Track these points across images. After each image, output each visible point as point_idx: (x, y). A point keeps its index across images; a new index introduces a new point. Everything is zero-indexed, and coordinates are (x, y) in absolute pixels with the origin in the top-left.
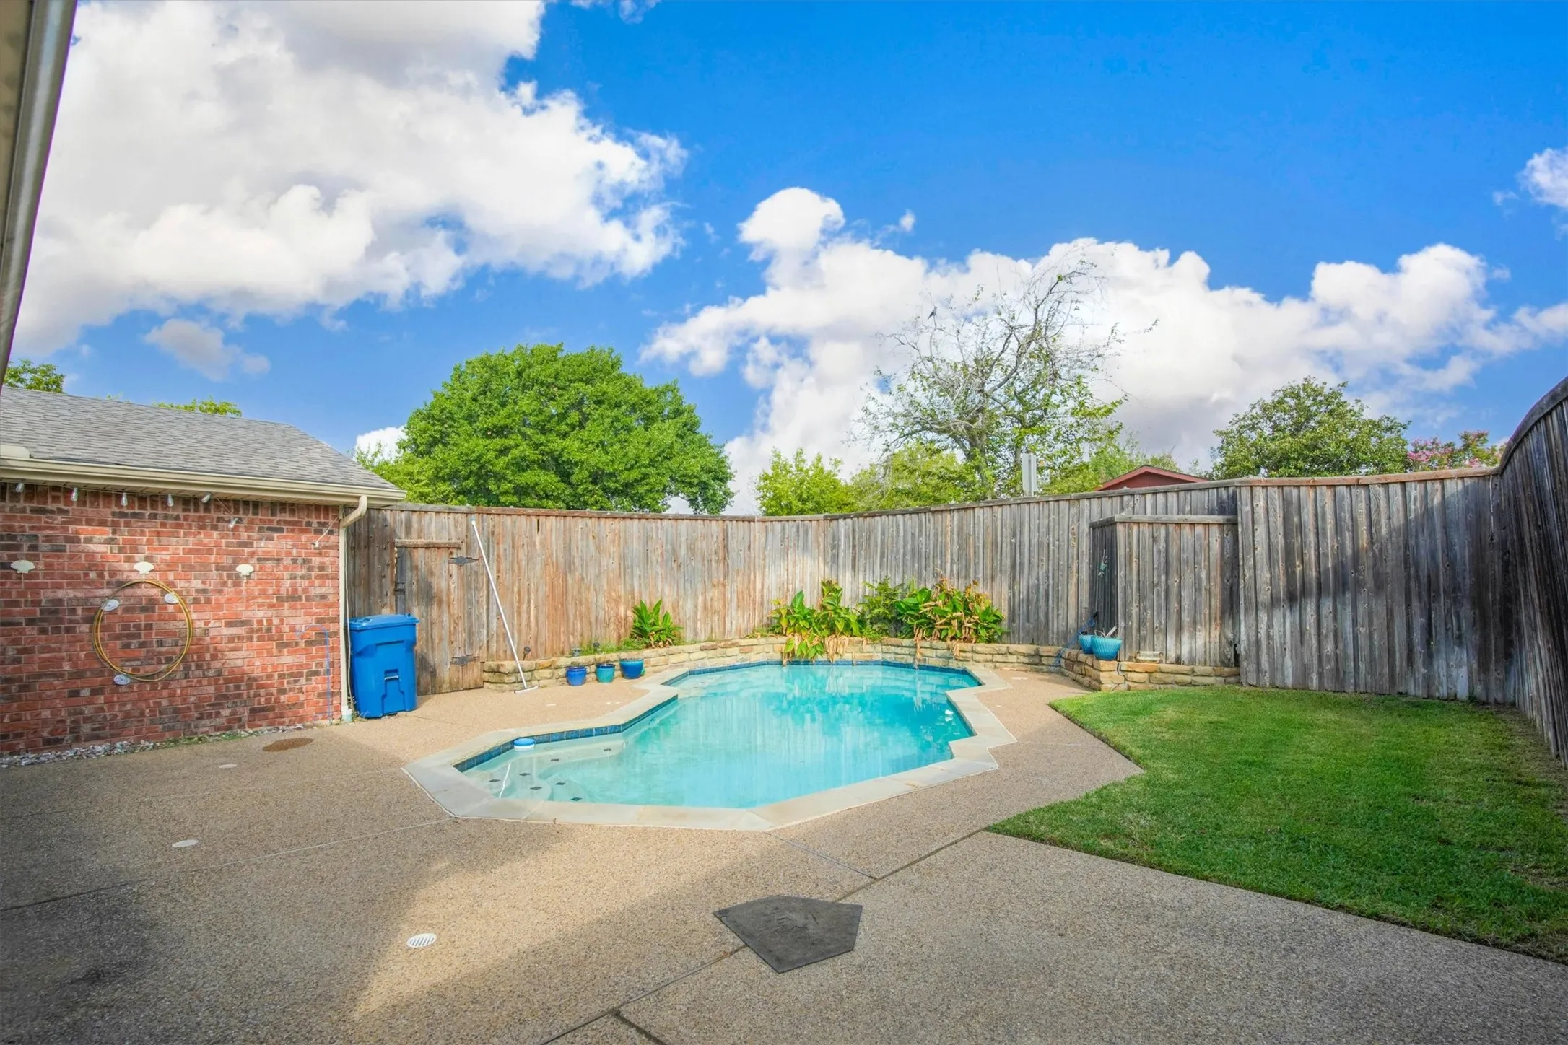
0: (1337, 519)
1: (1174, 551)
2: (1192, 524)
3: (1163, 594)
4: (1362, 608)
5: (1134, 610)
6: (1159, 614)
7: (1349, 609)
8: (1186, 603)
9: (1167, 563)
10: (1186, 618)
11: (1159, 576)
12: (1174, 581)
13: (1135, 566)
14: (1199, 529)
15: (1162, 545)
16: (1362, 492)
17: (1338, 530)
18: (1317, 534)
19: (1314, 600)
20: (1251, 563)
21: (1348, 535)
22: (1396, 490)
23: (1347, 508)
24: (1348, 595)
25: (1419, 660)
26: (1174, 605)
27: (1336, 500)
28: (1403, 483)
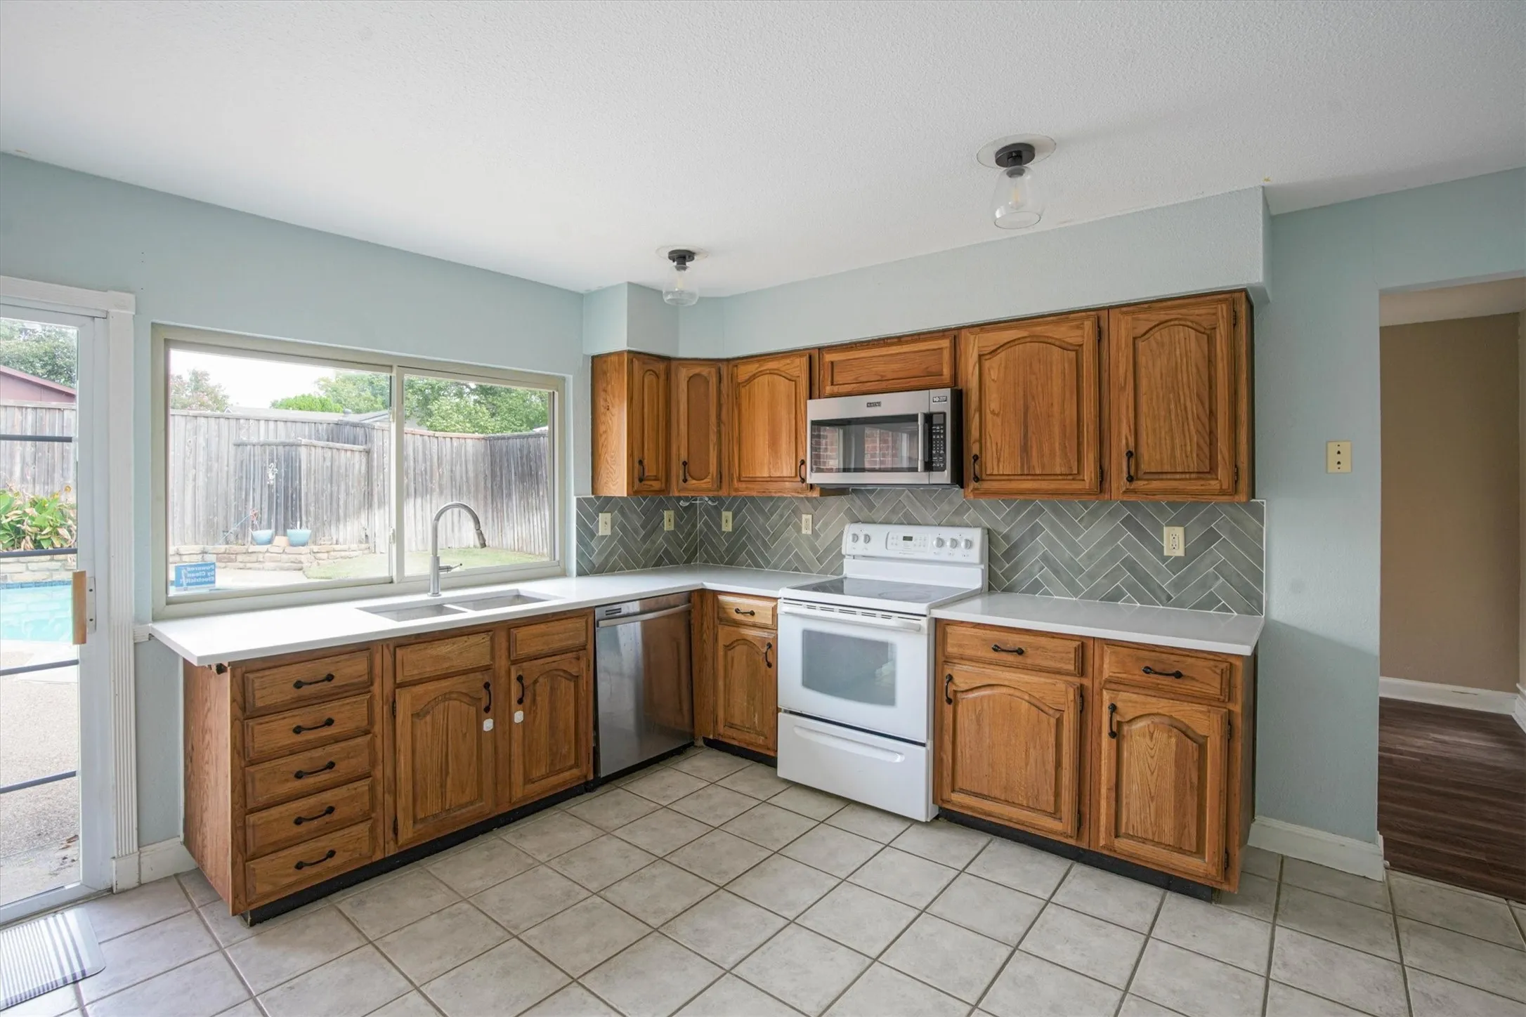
0: (424, 454)
1: (335, 469)
2: (346, 450)
3: (328, 497)
4: (434, 501)
5: (312, 509)
6: (327, 512)
7: (429, 505)
8: (341, 503)
9: (332, 476)
10: (341, 513)
11: (327, 486)
12: (335, 488)
13: (313, 477)
14: (349, 453)
15: (328, 464)
16: (436, 440)
17: (425, 461)
18: (415, 462)
19: (413, 500)
20: (382, 477)
21: (428, 463)
22: (448, 440)
23: (428, 449)
24: (428, 496)
25: (456, 529)
26: (335, 505)
27: (424, 443)
28: (451, 438)
